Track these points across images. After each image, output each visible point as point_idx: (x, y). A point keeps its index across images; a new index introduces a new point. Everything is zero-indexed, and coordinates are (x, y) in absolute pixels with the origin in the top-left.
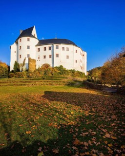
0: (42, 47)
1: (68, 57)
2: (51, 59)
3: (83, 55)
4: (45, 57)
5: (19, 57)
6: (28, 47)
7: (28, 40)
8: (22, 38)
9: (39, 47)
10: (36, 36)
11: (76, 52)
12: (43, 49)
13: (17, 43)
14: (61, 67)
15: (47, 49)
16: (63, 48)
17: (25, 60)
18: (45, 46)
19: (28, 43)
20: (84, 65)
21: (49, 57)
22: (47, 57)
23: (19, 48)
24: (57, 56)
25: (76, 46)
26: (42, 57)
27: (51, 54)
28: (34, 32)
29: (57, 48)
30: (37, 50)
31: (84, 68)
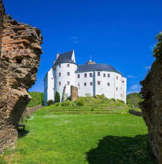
0: (82, 75)
1: (109, 84)
2: (92, 86)
3: (123, 82)
4: (85, 84)
5: (58, 84)
6: (68, 74)
7: (68, 66)
9: (78, 73)
10: (75, 61)
11: (117, 79)
12: (84, 75)
14: (103, 95)
15: (88, 75)
16: (104, 75)
17: (65, 88)
18: (85, 73)
20: (124, 92)
22: (88, 84)
23: (58, 75)
24: (99, 83)
25: (117, 72)
26: (82, 85)
27: (92, 81)
28: (73, 57)
29: (99, 74)
30: (77, 76)
31: (124, 97)
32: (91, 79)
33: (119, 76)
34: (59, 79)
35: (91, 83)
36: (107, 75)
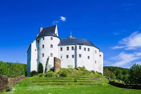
0: (65, 48)
1: (89, 57)
2: (74, 59)
3: (100, 56)
4: (67, 56)
6: (52, 46)
7: (52, 39)
8: (45, 37)
9: (61, 46)
11: (96, 53)
16: (85, 49)
17: (48, 59)
18: (68, 46)
19: (51, 42)
20: (100, 65)
22: (70, 57)
23: (42, 46)
24: (80, 56)
26: (64, 57)
27: (74, 54)
28: (56, 31)
29: (80, 48)
30: (60, 49)
32: (73, 52)
33: (98, 50)
34: (42, 51)
35: (73, 56)
36: (87, 49)
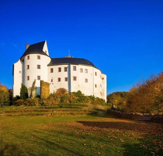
0: (56, 68)
1: (86, 81)
2: (67, 82)
3: (103, 79)
4: (59, 80)
5: (26, 78)
6: (39, 67)
7: (39, 58)
8: (31, 55)
9: (52, 67)
10: (48, 54)
11: (96, 75)
12: (57, 70)
13: (23, 61)
14: (79, 92)
15: (63, 69)
16: (82, 69)
17: (34, 83)
18: (60, 66)
19: (38, 62)
20: (103, 90)
21: (64, 80)
22: (63, 80)
23: (26, 67)
24: (75, 78)
25: (95, 67)
26: (56, 80)
27: (67, 76)
28: (45, 48)
29: (75, 69)
30: (50, 71)
31: (104, 94)
32: (66, 74)
34: (28, 73)
35: (66, 79)
36: (84, 70)
